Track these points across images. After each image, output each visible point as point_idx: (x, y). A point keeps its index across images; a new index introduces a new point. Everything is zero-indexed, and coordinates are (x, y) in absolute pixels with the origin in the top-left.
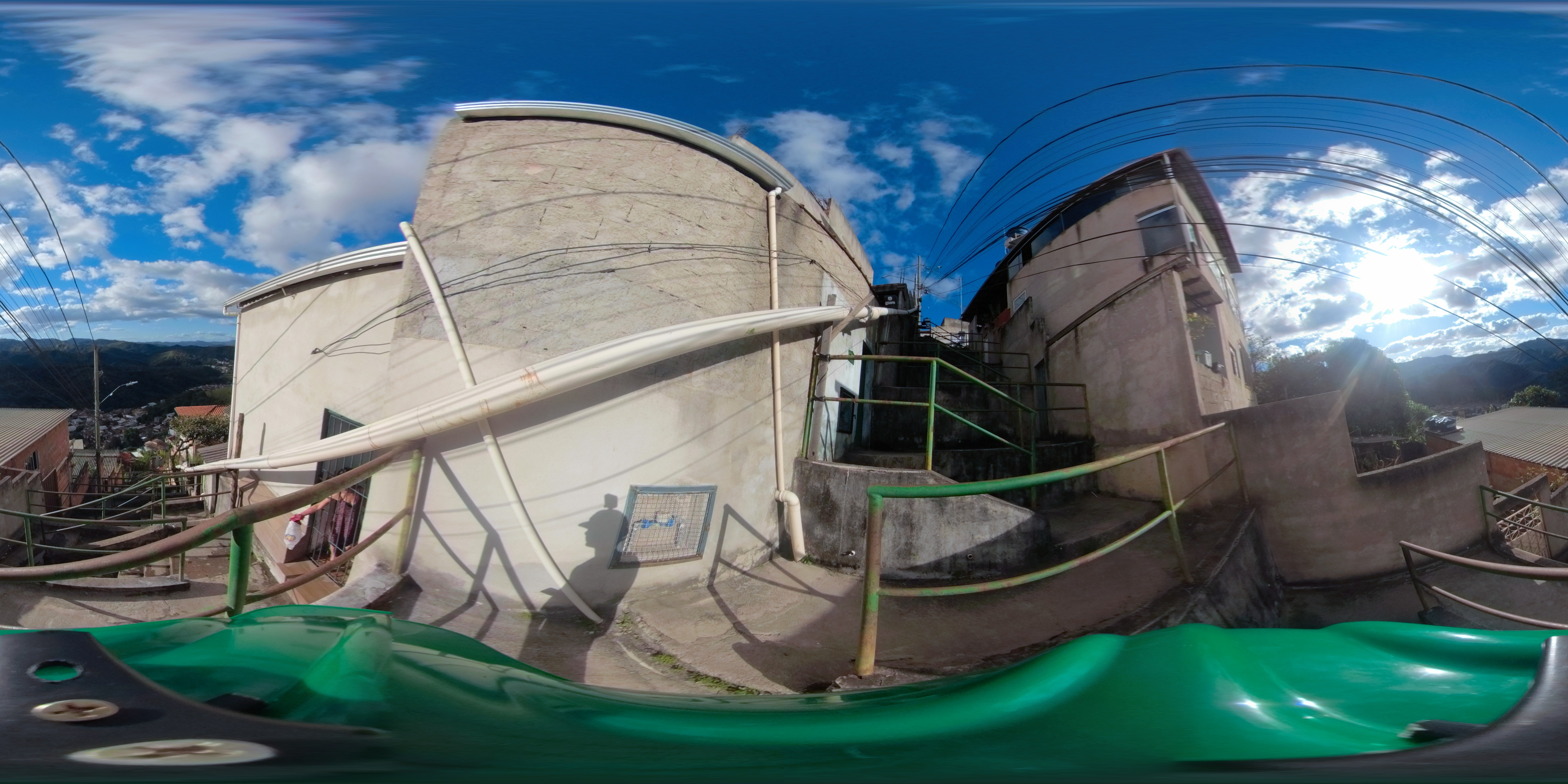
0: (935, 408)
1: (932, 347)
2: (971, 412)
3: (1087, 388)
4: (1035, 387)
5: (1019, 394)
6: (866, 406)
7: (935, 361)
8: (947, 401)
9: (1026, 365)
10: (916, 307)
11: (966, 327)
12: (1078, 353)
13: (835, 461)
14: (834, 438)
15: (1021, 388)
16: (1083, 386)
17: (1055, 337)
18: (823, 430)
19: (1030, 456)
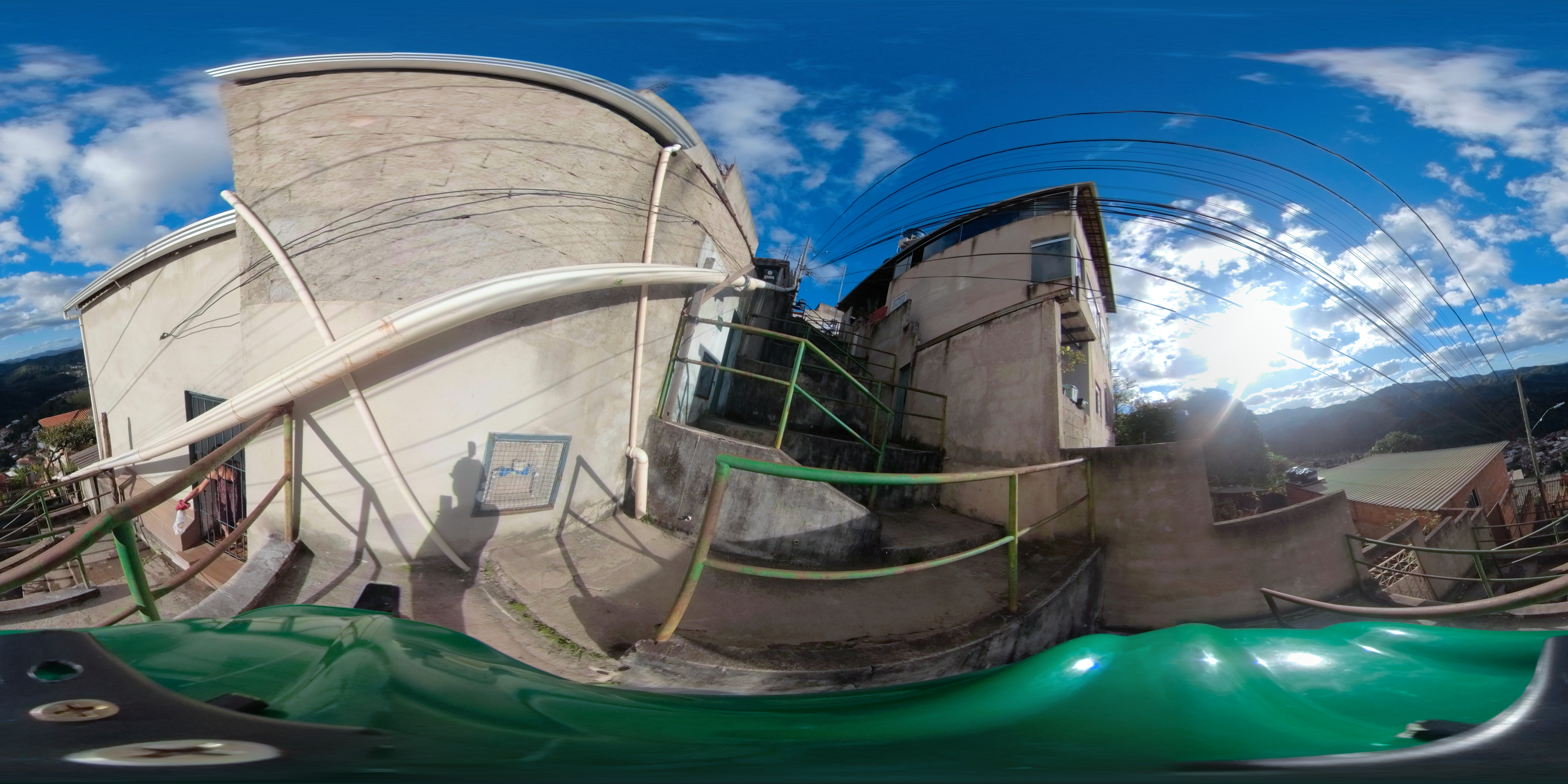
0: (795, 389)
1: (802, 328)
2: (828, 400)
3: (948, 401)
4: (896, 389)
5: (879, 392)
6: (727, 375)
7: (804, 343)
8: (807, 384)
9: (891, 365)
10: (794, 287)
11: (840, 316)
12: (945, 364)
13: (688, 424)
14: (690, 402)
15: (882, 387)
16: (944, 397)
17: (926, 343)
18: (681, 392)
19: (878, 455)
